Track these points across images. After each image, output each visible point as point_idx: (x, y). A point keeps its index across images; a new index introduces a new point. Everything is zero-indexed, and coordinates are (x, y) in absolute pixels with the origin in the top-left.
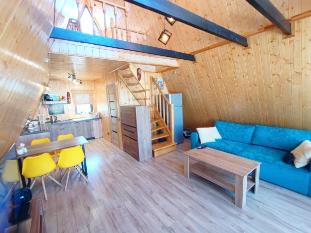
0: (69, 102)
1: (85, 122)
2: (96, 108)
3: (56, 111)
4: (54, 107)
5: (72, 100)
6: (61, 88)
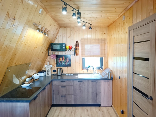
2: (107, 63)
3: (63, 63)
4: (62, 58)
5: (80, 51)
6: (70, 37)
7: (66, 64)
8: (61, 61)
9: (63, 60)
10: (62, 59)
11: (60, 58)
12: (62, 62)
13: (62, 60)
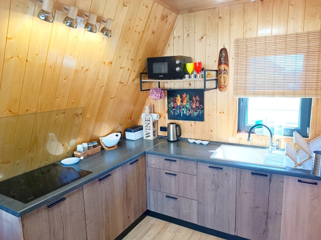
0: (219, 86)
1: (247, 175)
3: (183, 111)
4: (181, 97)
5: (230, 79)
6: (204, 37)
7: (190, 114)
8: (178, 105)
9: (184, 104)
10: (180, 100)
11: (177, 96)
12: (180, 108)
13: (182, 102)
